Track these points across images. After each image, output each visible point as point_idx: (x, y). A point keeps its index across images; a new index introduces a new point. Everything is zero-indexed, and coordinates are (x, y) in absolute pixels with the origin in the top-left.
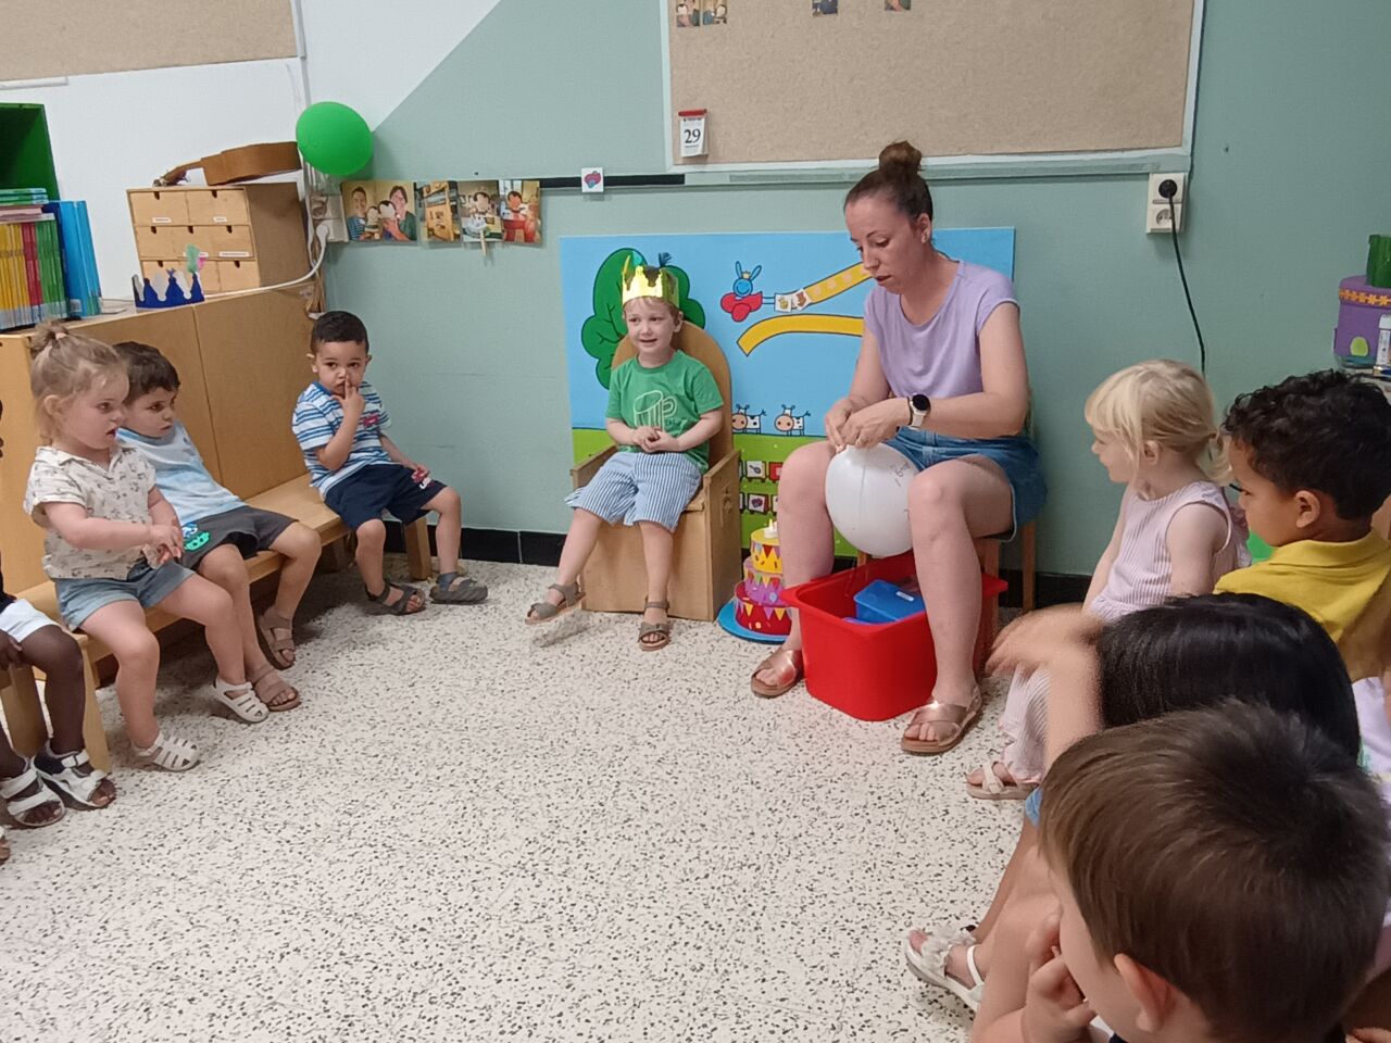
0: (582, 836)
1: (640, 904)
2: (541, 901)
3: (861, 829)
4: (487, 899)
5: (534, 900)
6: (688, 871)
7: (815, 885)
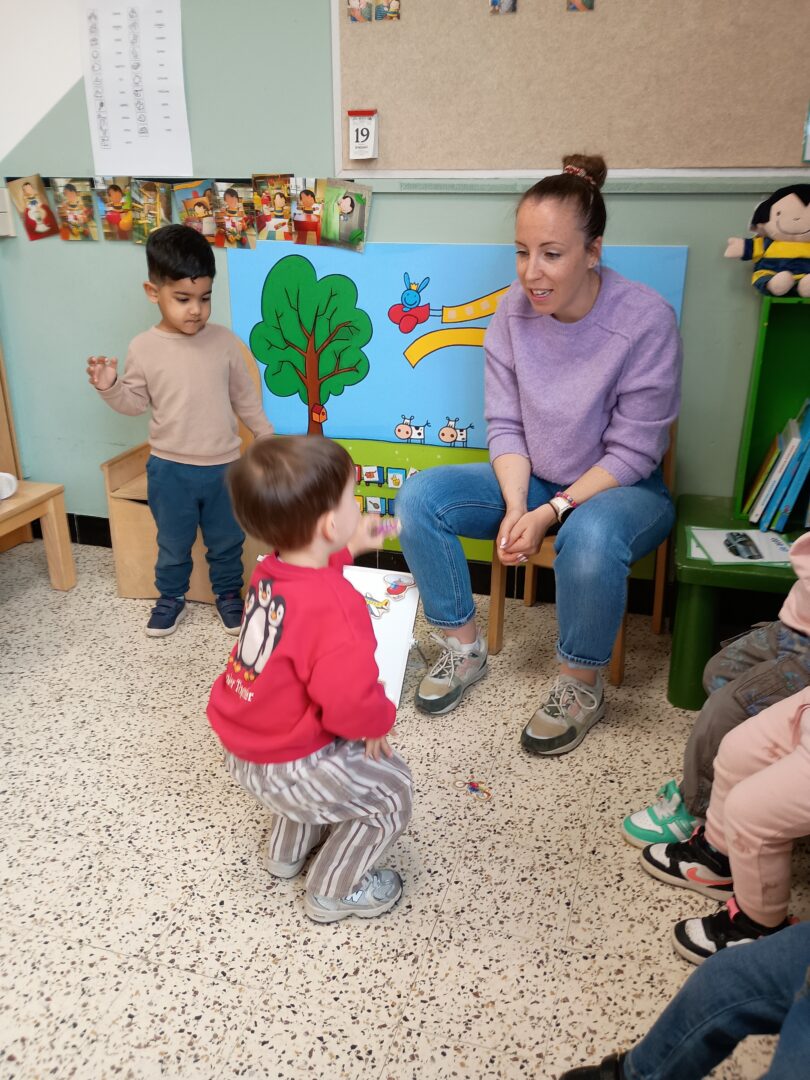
0: (218, 909)
1: (277, 1018)
2: (159, 1011)
3: (529, 901)
4: (97, 1008)
5: (152, 1010)
6: (335, 963)
7: (482, 986)
